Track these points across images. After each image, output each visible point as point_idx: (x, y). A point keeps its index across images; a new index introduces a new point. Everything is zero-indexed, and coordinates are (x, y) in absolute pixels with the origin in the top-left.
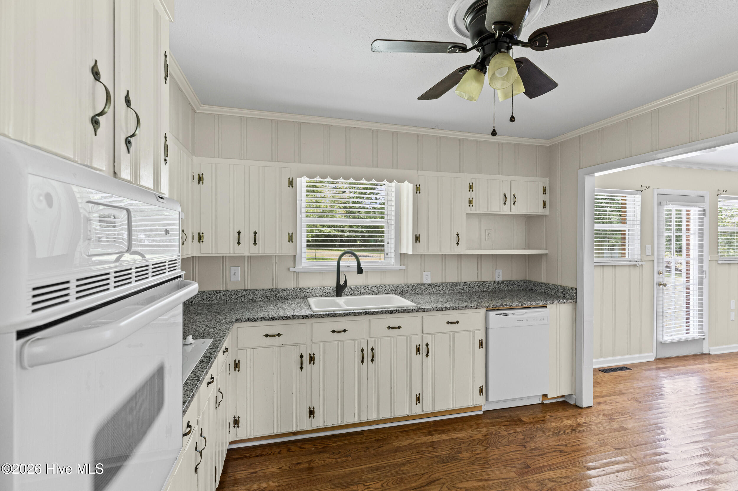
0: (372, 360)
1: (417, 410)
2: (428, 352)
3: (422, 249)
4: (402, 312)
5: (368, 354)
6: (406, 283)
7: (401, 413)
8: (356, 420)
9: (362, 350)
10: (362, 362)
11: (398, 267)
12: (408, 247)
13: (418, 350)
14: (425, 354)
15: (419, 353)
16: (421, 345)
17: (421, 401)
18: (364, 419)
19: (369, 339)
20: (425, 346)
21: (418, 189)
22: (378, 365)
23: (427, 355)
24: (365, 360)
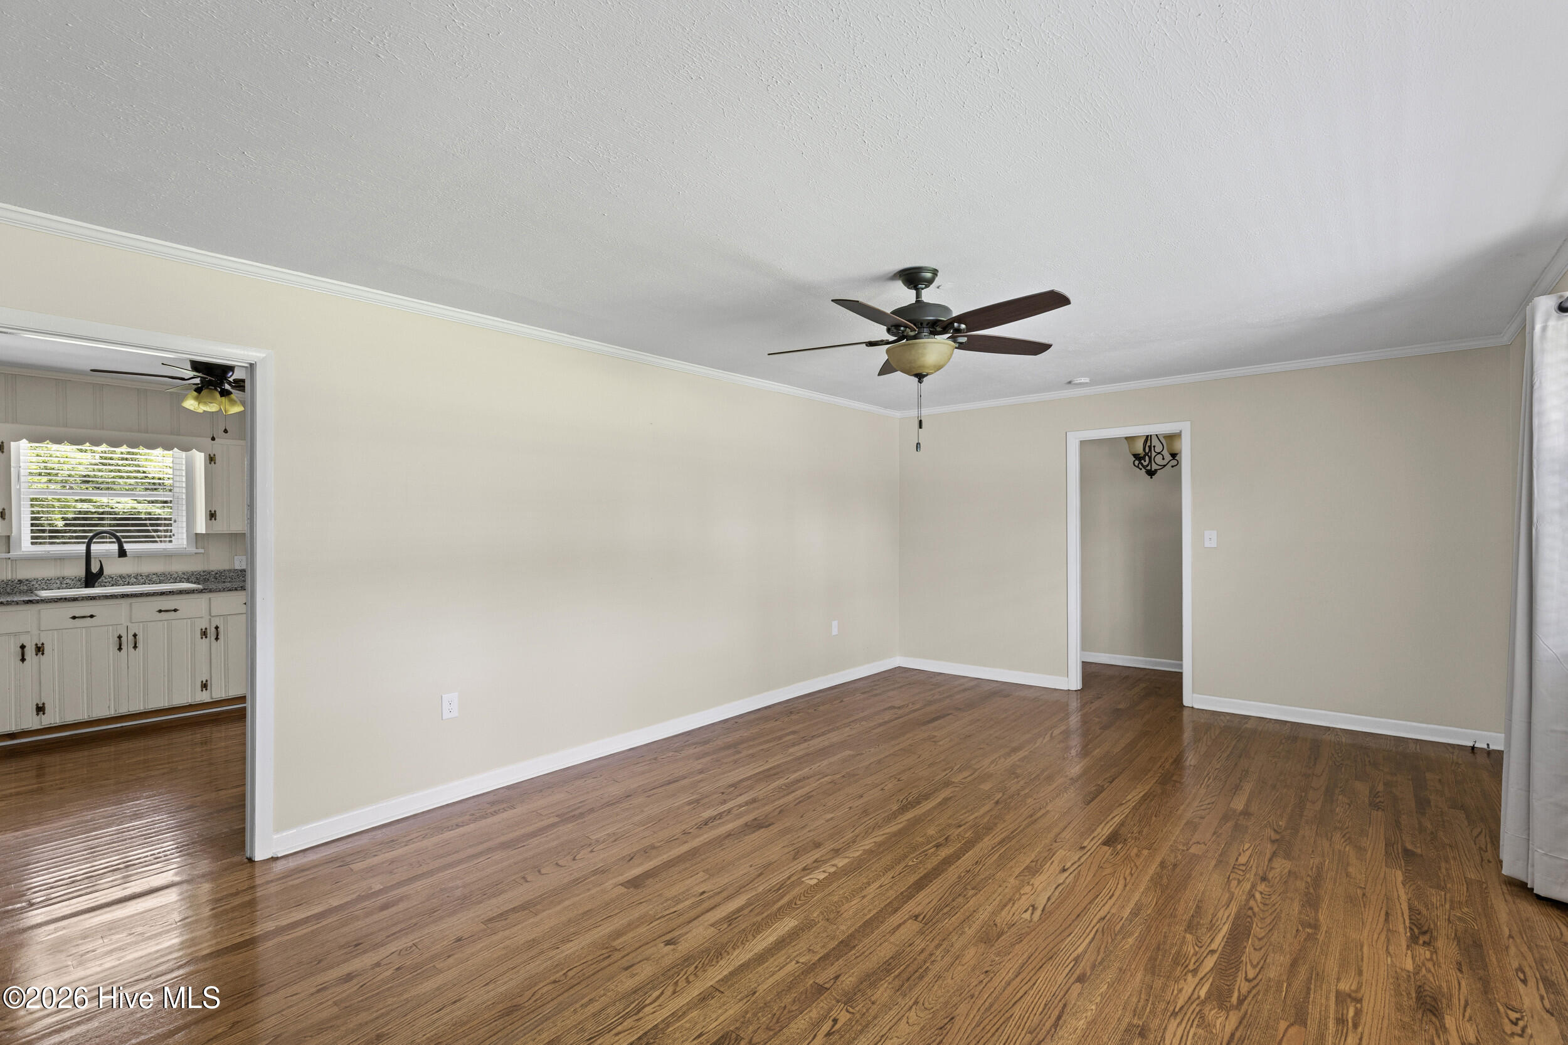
0: (135, 647)
1: (204, 697)
2: (217, 635)
3: (220, 527)
4: (178, 594)
5: (127, 641)
6: (206, 569)
7: (179, 700)
8: (112, 713)
9: (120, 637)
10: (120, 649)
11: (193, 550)
12: (201, 527)
13: (204, 634)
14: (213, 638)
15: (206, 637)
16: (208, 628)
17: (209, 688)
18: (124, 710)
19: (129, 625)
20: (213, 630)
21: (211, 459)
22: (144, 654)
23: (217, 639)
24: (124, 647)
